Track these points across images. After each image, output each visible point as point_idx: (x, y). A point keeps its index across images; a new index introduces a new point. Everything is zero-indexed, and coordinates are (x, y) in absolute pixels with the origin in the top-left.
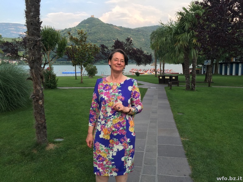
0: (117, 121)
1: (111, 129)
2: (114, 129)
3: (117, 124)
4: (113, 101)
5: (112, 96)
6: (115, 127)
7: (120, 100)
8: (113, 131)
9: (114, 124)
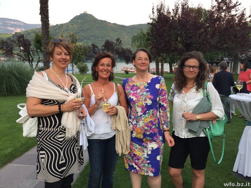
1: (143, 128)
3: (149, 123)
4: (142, 101)
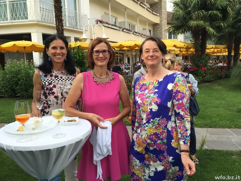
0: (153, 131)
1: (146, 141)
2: (149, 141)
3: (152, 135)
4: (147, 105)
5: (147, 98)
6: (150, 139)
7: (155, 103)
8: (148, 144)
9: (149, 135)
